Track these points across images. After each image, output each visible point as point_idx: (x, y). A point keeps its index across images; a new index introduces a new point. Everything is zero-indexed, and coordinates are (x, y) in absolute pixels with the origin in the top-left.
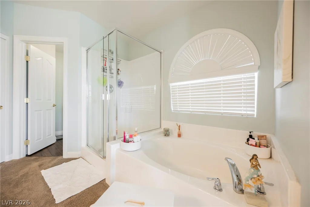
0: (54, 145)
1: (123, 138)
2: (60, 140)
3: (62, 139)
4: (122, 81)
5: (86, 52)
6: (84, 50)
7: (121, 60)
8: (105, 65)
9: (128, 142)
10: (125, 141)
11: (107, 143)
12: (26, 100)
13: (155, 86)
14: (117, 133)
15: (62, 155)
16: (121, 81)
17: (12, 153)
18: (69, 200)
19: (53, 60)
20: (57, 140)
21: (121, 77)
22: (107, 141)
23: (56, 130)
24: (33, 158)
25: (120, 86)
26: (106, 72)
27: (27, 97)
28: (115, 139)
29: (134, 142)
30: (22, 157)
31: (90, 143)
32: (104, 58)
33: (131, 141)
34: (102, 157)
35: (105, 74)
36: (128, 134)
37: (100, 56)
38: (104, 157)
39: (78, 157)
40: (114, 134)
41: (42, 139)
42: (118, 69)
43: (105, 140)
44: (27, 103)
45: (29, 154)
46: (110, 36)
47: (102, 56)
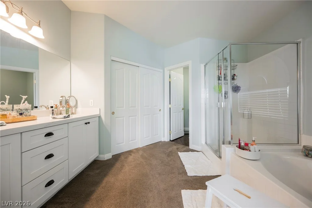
0: (183, 137)
1: (238, 144)
2: (187, 134)
3: (188, 134)
4: (239, 86)
5: (204, 67)
6: (202, 66)
7: (237, 65)
8: (220, 74)
9: (244, 150)
10: (240, 147)
11: (223, 145)
12: (169, 106)
13: (288, 88)
14: (232, 139)
15: (188, 146)
16: (237, 86)
17: (164, 137)
18: (195, 177)
19: (181, 76)
20: (185, 134)
21: (237, 82)
22: (222, 143)
23: (184, 127)
24: (173, 143)
25: (236, 91)
26: (221, 80)
27: (170, 104)
28: (230, 143)
29: (250, 151)
30: (168, 141)
31: (208, 142)
32: (219, 67)
33: (247, 150)
34: (218, 156)
35: (220, 82)
36: (243, 141)
37: (216, 67)
38: (220, 157)
39: (199, 151)
40: (230, 139)
41: (177, 132)
42: (234, 75)
43: (221, 142)
44: (170, 108)
45: (171, 140)
46: (224, 51)
47: (217, 67)
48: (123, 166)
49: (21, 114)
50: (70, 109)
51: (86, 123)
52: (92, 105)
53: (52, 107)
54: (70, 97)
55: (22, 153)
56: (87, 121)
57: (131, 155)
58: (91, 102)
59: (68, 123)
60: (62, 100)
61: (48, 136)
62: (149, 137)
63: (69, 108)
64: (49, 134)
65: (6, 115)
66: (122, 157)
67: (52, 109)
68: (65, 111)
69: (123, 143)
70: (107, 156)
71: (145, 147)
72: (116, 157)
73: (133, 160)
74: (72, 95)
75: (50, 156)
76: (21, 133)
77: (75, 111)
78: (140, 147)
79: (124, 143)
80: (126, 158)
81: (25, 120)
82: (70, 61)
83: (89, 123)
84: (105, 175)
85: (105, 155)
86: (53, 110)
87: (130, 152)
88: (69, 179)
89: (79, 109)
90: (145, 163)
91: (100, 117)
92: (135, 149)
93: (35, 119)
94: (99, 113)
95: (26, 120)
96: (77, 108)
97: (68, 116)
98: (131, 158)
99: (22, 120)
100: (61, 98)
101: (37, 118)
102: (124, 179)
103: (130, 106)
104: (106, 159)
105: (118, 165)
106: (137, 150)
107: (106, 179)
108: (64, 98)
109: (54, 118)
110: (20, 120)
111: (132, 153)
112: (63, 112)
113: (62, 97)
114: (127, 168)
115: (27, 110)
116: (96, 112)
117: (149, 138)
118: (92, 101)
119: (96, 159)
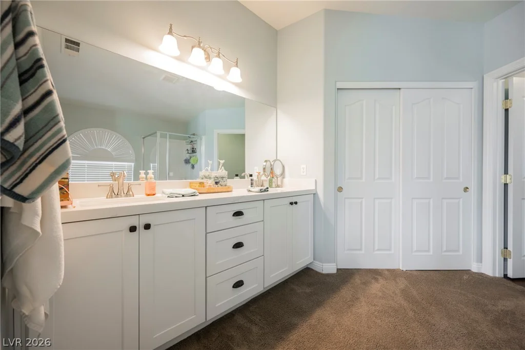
12: (503, 178)
17: (481, 261)
27: (506, 173)
30: (498, 276)
44: (507, 184)
45: (510, 276)
48: (355, 299)
49: (217, 183)
50: (274, 180)
51: (291, 204)
52: (305, 174)
53: (251, 176)
54: (275, 161)
55: (206, 234)
56: (294, 200)
57: (376, 280)
58: (304, 169)
59: (264, 200)
60: (265, 165)
61: (236, 216)
62: (428, 251)
63: (273, 177)
64: (238, 214)
65: (203, 183)
66: (357, 280)
67: (251, 178)
68: (268, 182)
69: (361, 250)
70: (328, 268)
71: (415, 273)
72: (345, 275)
73: (380, 294)
74: (278, 158)
75: (238, 245)
76: (206, 207)
77: (282, 182)
78: (401, 268)
79: (363, 252)
80: (365, 284)
81: (219, 191)
82: (276, 108)
83: (296, 203)
84: (319, 304)
85: (324, 264)
86: (252, 180)
87: (375, 273)
88: (266, 286)
89: (286, 180)
90: (411, 314)
91: (315, 195)
92: (388, 270)
93: (229, 190)
94: (314, 188)
95: (221, 191)
96: (284, 178)
97: (266, 190)
98: (376, 287)
99: (217, 191)
100: (265, 164)
101: (233, 190)
102: (354, 329)
103: (377, 176)
104: (325, 272)
105: (345, 292)
106: (394, 274)
107: (318, 313)
108: (268, 163)
109: (249, 191)
110: (214, 191)
111: (379, 277)
112: (264, 183)
113: (266, 161)
114: (362, 309)
115: (223, 178)
116: (308, 185)
117: (427, 254)
118: (305, 166)
119: (309, 266)
